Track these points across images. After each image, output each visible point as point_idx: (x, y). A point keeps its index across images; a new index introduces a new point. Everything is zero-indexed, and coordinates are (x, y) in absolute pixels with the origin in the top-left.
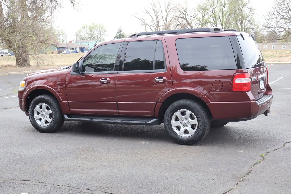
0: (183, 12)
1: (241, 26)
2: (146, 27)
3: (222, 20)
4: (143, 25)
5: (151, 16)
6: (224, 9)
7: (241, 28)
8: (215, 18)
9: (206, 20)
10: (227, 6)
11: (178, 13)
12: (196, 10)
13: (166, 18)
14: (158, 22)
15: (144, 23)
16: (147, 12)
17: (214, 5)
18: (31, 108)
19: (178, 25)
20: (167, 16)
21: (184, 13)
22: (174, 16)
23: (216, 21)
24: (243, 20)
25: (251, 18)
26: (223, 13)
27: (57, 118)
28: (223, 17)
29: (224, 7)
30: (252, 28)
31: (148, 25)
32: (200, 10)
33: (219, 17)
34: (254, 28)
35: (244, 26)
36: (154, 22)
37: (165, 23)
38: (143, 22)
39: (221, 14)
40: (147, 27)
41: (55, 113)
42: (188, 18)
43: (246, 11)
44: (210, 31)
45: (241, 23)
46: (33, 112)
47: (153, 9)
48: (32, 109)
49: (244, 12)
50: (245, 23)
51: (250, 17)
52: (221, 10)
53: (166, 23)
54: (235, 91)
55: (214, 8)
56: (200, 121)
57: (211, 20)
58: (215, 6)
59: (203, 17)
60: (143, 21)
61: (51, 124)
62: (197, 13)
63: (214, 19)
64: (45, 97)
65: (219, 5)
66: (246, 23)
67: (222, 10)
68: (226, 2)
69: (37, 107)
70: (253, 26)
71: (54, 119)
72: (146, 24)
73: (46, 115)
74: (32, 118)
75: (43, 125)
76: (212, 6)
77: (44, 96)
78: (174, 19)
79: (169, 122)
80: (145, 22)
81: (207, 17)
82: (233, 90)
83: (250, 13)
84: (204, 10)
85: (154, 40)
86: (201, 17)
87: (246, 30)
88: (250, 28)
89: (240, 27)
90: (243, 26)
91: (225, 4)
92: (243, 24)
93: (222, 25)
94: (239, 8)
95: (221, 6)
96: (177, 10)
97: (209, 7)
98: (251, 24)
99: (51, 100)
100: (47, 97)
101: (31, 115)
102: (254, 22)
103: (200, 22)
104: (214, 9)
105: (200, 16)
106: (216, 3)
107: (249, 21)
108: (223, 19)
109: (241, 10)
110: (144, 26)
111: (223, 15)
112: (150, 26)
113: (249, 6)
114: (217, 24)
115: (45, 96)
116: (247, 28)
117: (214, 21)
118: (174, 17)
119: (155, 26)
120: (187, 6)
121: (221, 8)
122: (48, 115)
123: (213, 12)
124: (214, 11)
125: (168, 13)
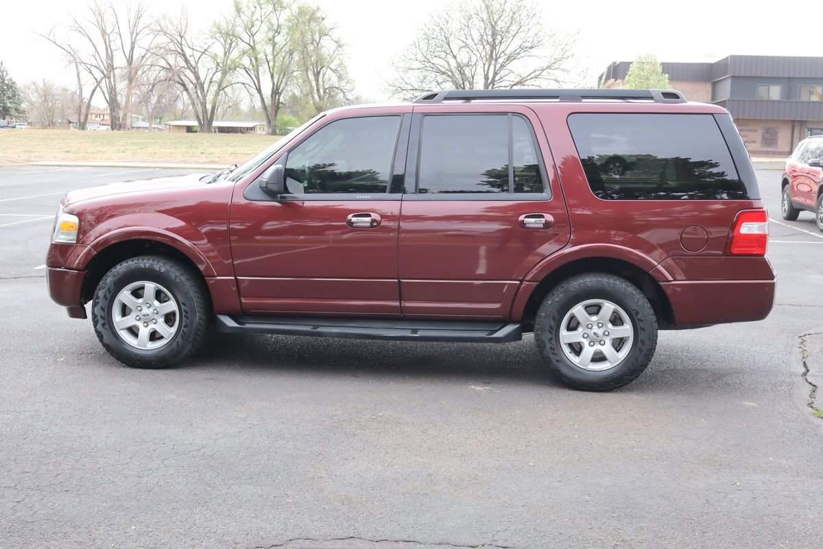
0: (176, 36)
1: (317, 81)
2: (77, 67)
3: (271, 64)
4: (70, 62)
5: (91, 41)
6: (276, 39)
7: (317, 85)
8: (256, 59)
9: (233, 62)
10: (284, 31)
11: (162, 40)
12: (209, 37)
13: (132, 49)
14: (110, 57)
15: (73, 56)
16: (81, 30)
17: (253, 26)
18: (105, 297)
19: (164, 68)
20: (133, 44)
21: (179, 39)
22: (152, 46)
23: (258, 66)
24: (322, 67)
25: (339, 65)
26: (274, 46)
27: (194, 325)
28: (274, 58)
29: (277, 34)
30: (342, 88)
31: (85, 64)
32: (218, 35)
33: (266, 56)
34: (346, 87)
35: (323, 82)
36: (100, 57)
37: (130, 62)
38: (69, 55)
39: (269, 49)
40: (81, 67)
41: (188, 311)
42: (188, 52)
43: (327, 45)
44: (651, 98)
45: (317, 75)
46: (108, 307)
47: (97, 24)
48: (106, 299)
49: (324, 49)
50: (324, 75)
51: (337, 62)
52: (270, 40)
53: (132, 61)
54: (738, 252)
55: (252, 34)
56: (643, 329)
57: (246, 61)
58: (254, 30)
59: (225, 53)
60: (70, 53)
61: (175, 344)
62: (210, 41)
63: (253, 60)
64: (155, 262)
65: (265, 27)
66: (326, 77)
67: (272, 41)
68: (281, 21)
69: (125, 292)
70: (343, 83)
71: (185, 329)
72: (78, 60)
73: (156, 317)
74: (107, 326)
75: (145, 346)
76: (249, 28)
77: (151, 262)
78: (154, 53)
79: (554, 332)
80: (76, 56)
81: (234, 54)
82: (732, 250)
83: (336, 52)
84: (229, 36)
85: (505, 113)
86: (221, 54)
87: (327, 91)
88: (337, 88)
89: (314, 83)
90: (320, 80)
91: (279, 26)
92: (321, 76)
93: (272, 76)
94: (313, 40)
95: (270, 29)
96: (159, 31)
97: (240, 31)
98: (340, 78)
99: (178, 274)
100: (161, 264)
101: (102, 317)
102: (346, 73)
103: (218, 64)
104: (253, 36)
105: (218, 49)
106: (257, 23)
107: (335, 71)
108: (274, 62)
109: (318, 44)
110: (73, 65)
111: (275, 53)
112: (89, 67)
113: (335, 34)
114: (260, 73)
115: (153, 261)
116: (328, 86)
117: (253, 66)
118: (152, 49)
119: (103, 68)
120: (187, 22)
121: (271, 34)
122: (161, 317)
123: (252, 44)
124: (254, 42)
125: (136, 37)
